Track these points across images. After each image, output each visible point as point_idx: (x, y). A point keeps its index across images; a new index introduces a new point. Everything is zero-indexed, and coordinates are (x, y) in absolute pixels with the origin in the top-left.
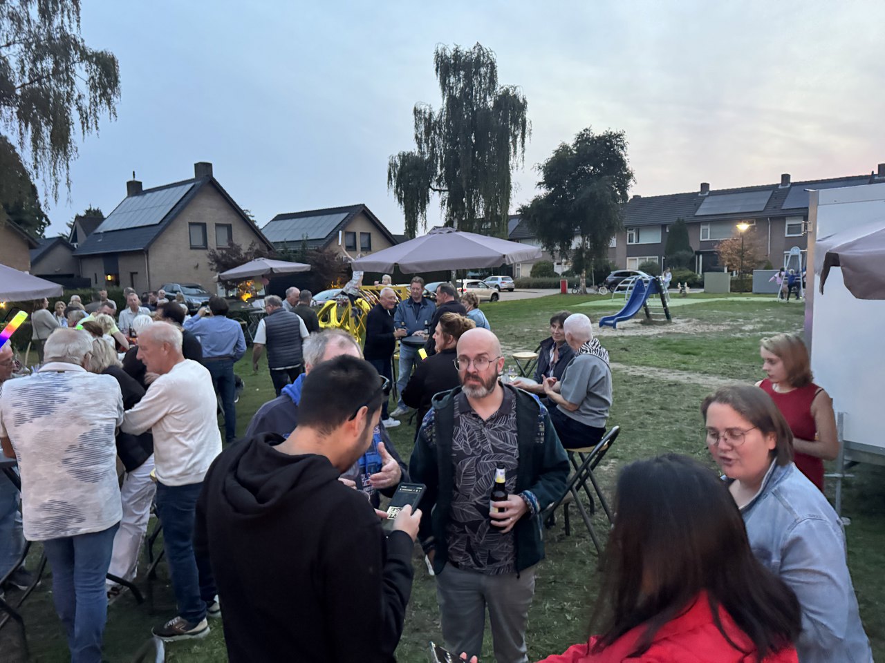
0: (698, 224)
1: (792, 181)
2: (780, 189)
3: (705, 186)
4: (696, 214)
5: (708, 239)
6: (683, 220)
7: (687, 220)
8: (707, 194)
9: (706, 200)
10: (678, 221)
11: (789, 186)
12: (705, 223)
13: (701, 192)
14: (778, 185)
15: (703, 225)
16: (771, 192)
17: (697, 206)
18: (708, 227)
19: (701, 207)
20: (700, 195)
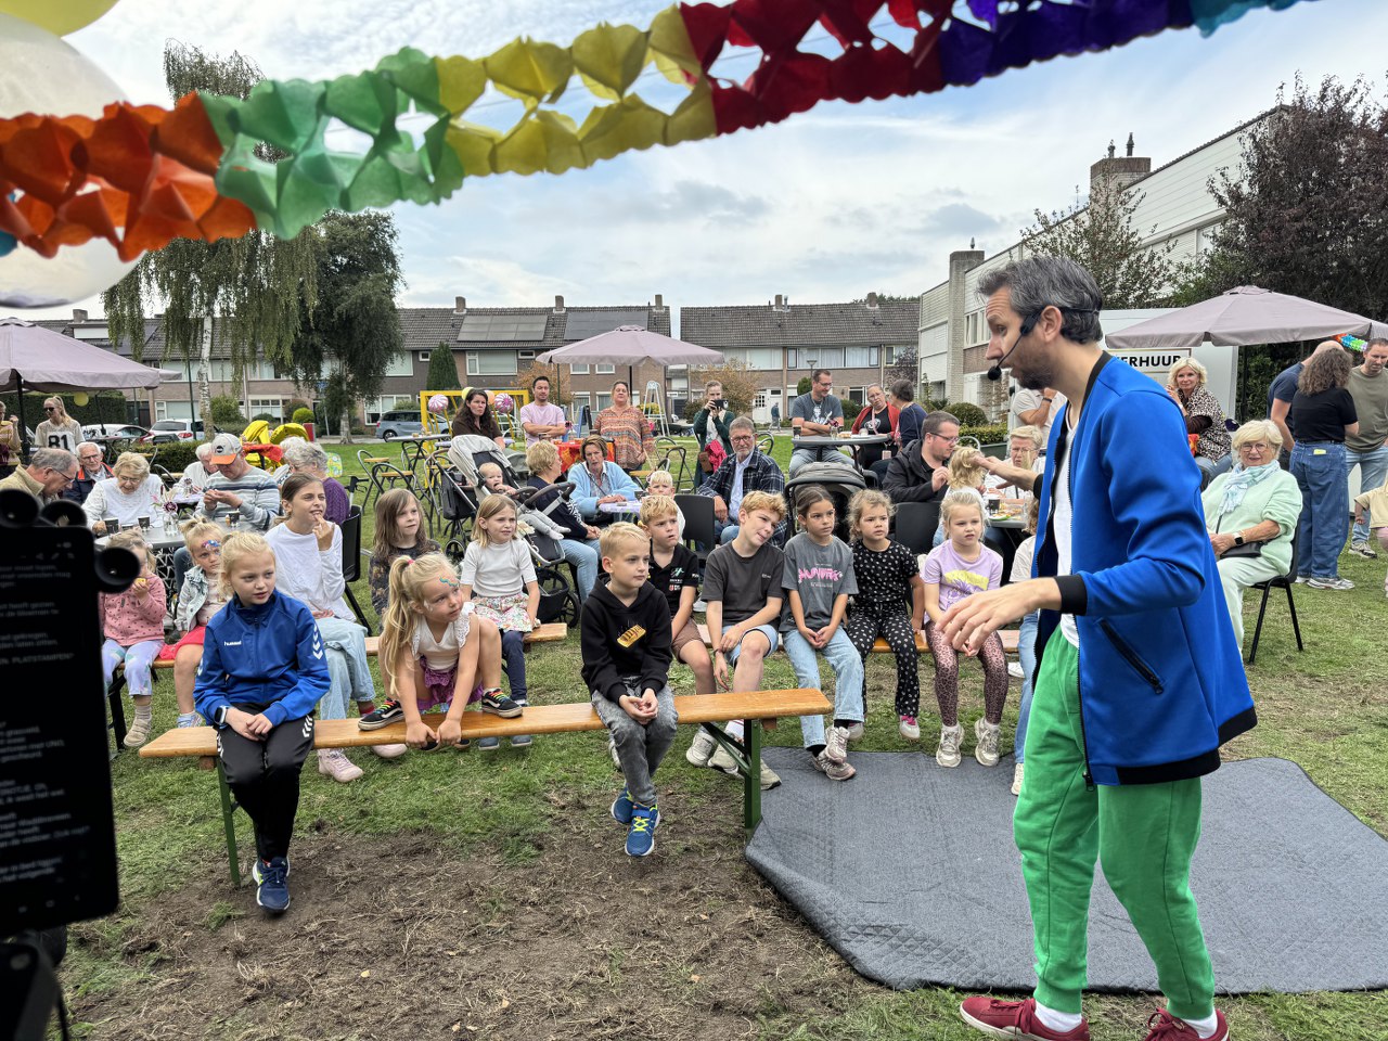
0: (463, 352)
1: (566, 304)
2: (556, 315)
3: (461, 301)
4: (461, 338)
5: (478, 373)
6: (447, 346)
7: (452, 345)
8: (465, 312)
9: (468, 320)
10: (442, 345)
11: (564, 312)
12: (473, 351)
13: (457, 309)
14: (551, 309)
15: (469, 354)
16: (546, 317)
17: (456, 327)
18: (476, 357)
19: (462, 330)
20: (455, 312)
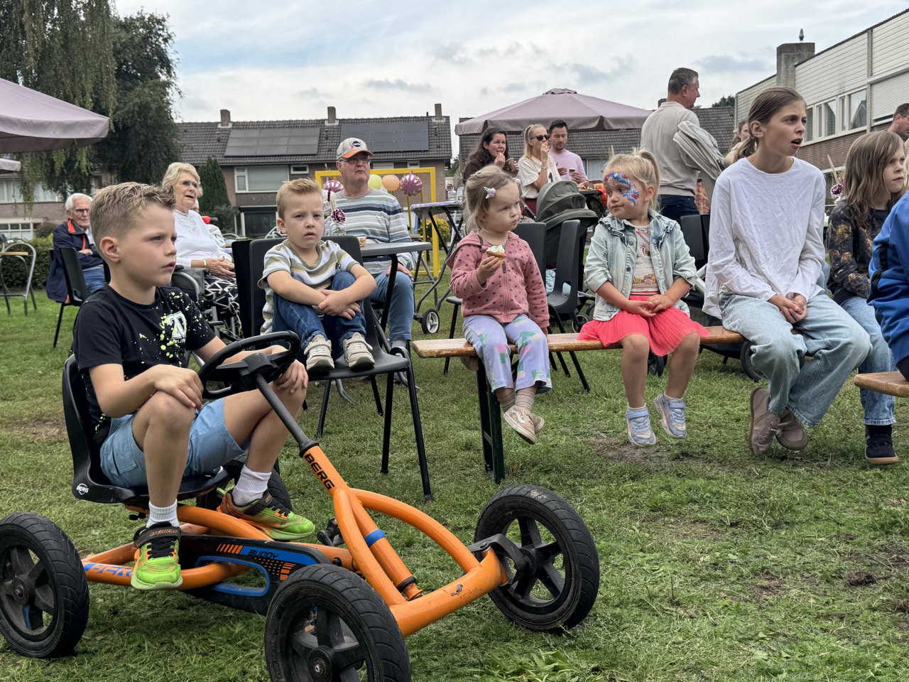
0: (231, 168)
1: (339, 116)
2: (328, 127)
3: (225, 114)
4: (226, 154)
5: (247, 191)
7: (220, 160)
8: (230, 126)
9: (234, 134)
11: (337, 123)
12: (241, 167)
13: (222, 123)
14: (323, 121)
15: (238, 170)
17: (222, 142)
18: (245, 173)
19: (229, 144)
20: (219, 126)
